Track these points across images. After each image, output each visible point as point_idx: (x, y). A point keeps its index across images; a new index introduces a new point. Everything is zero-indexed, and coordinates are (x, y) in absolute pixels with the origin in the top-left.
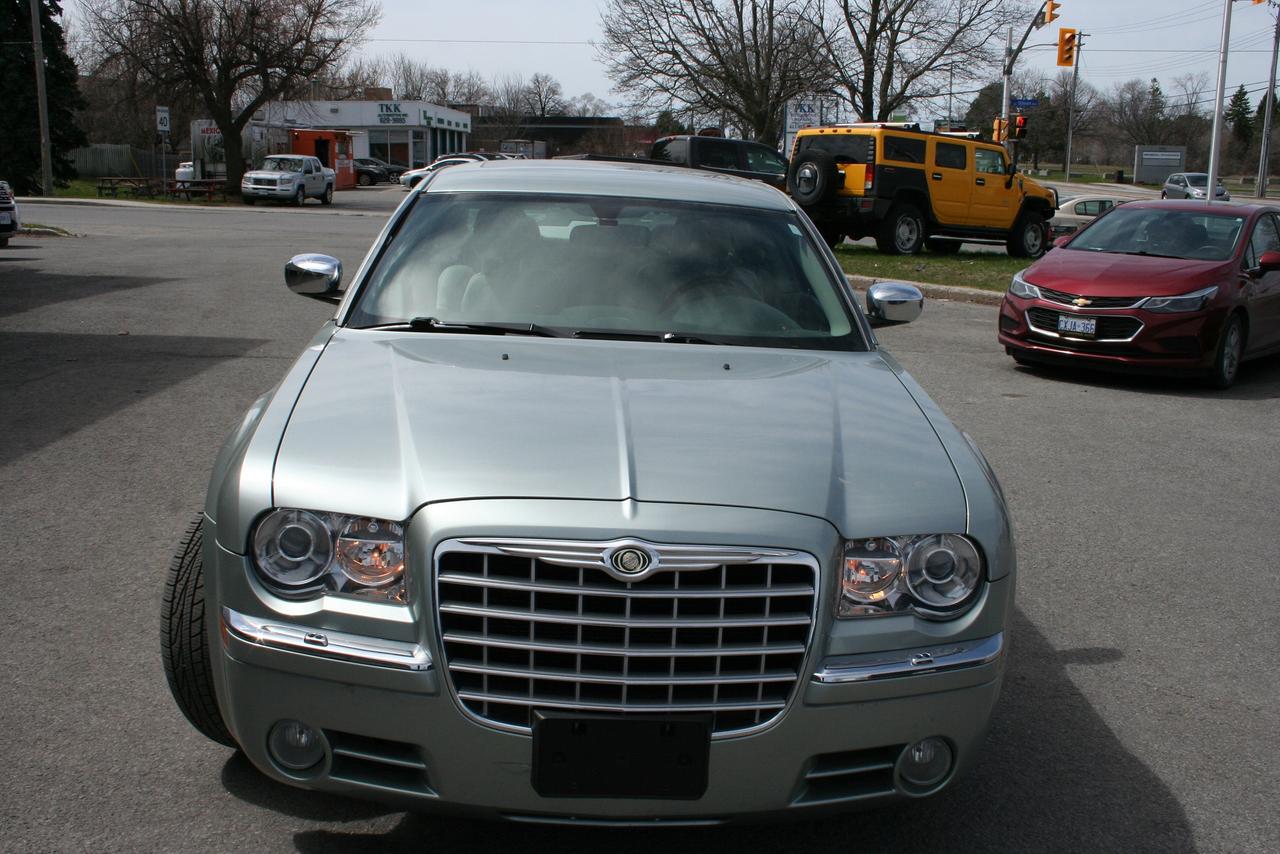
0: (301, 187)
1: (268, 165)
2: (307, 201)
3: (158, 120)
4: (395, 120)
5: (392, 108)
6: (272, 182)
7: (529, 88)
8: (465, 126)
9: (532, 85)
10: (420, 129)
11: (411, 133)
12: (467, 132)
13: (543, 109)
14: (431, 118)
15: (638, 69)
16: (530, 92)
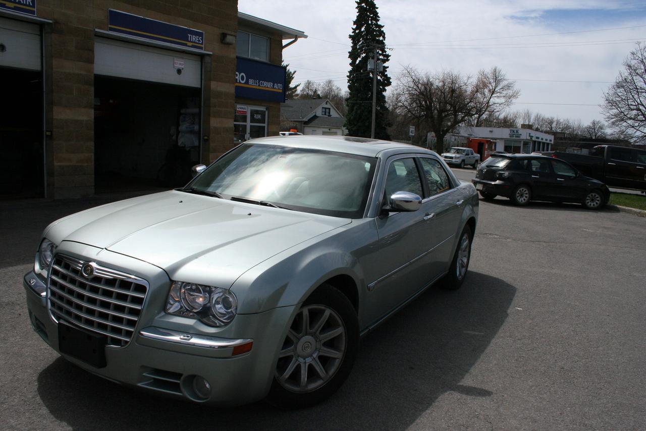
0: (463, 160)
1: (453, 151)
2: (465, 166)
3: (410, 131)
4: (516, 137)
5: (515, 131)
6: (451, 158)
7: (590, 126)
8: (551, 141)
9: (591, 125)
10: (527, 141)
11: (522, 143)
12: (551, 144)
13: (596, 135)
14: (533, 137)
15: (621, 118)
16: (590, 128)
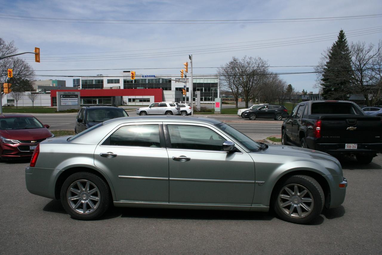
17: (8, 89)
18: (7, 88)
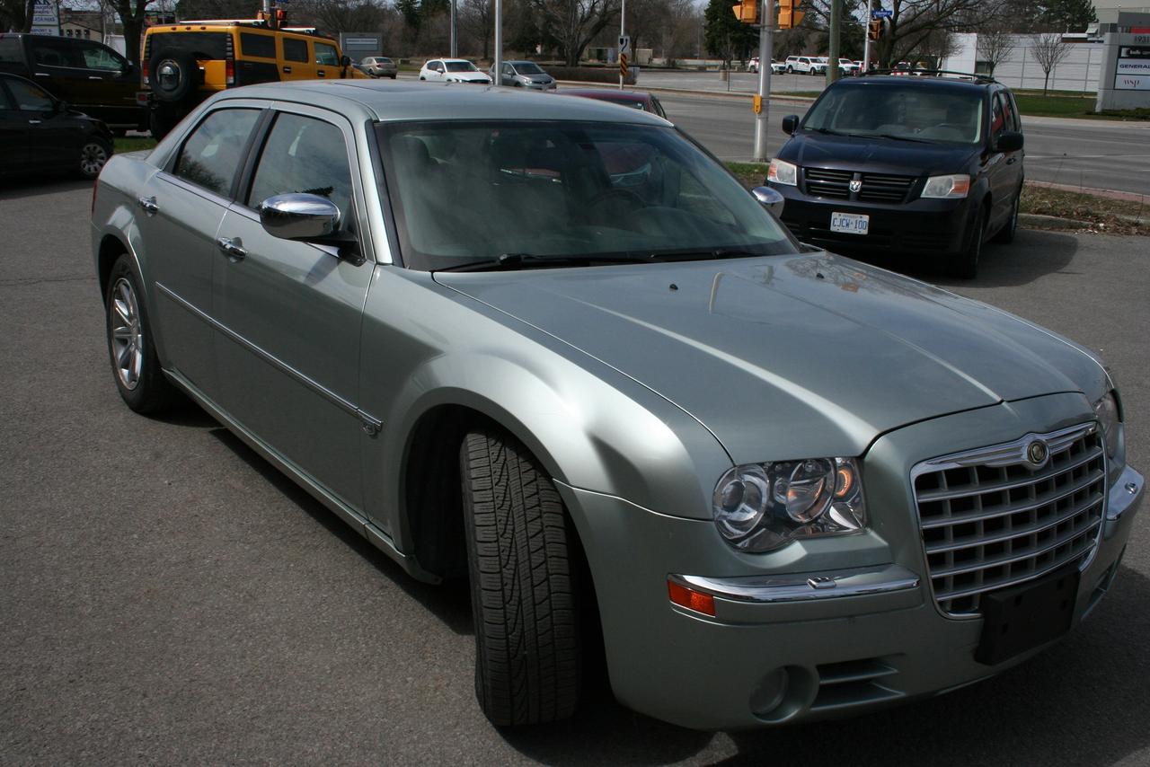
17: (790, 12)
18: (786, 7)
